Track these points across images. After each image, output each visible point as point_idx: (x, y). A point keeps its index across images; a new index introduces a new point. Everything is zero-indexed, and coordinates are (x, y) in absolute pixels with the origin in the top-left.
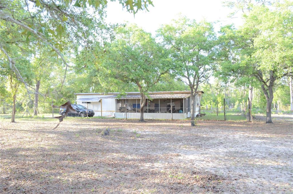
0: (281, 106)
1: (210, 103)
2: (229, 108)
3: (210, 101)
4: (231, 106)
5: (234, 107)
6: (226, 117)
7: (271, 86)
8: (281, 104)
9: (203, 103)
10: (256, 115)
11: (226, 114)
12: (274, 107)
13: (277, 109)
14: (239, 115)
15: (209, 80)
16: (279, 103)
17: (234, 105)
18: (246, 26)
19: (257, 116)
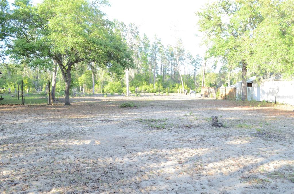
0: (86, 89)
1: (14, 85)
2: (37, 91)
3: (13, 84)
4: (39, 89)
5: (42, 90)
6: (24, 100)
7: (69, 69)
8: (86, 87)
9: (6, 86)
10: (61, 97)
11: (24, 98)
12: (81, 90)
13: (82, 92)
14: (43, 98)
15: (4, 59)
16: (85, 86)
17: (42, 88)
18: (43, 5)
19: (60, 99)
